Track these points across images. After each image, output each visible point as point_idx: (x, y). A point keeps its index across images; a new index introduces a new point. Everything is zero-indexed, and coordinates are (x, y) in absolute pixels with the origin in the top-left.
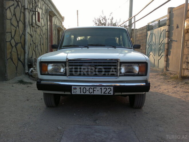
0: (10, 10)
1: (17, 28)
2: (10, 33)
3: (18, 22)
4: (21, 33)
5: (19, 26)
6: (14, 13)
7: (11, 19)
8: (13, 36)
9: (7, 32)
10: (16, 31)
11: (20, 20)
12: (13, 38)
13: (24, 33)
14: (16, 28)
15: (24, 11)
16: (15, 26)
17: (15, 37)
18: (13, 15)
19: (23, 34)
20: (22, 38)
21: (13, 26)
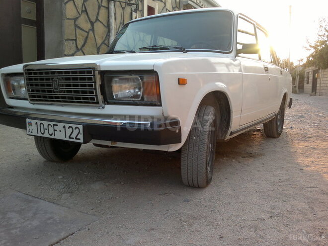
0: (75, 4)
1: (91, 32)
2: (74, 42)
3: (92, 24)
4: (99, 41)
5: (95, 30)
6: (84, 9)
7: (76, 19)
8: (79, 47)
9: (66, 39)
10: (87, 38)
11: (97, 19)
12: (81, 49)
13: (106, 42)
14: (88, 33)
15: (108, 5)
16: (85, 30)
17: (84, 48)
18: (80, 12)
19: (105, 44)
20: (101, 50)
21: (82, 29)
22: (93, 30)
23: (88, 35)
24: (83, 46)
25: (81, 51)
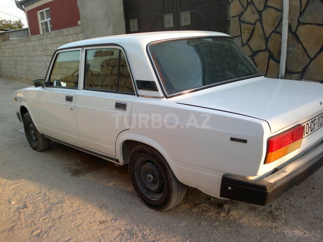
2: (240, 38)
3: (260, 13)
5: (263, 19)
6: (249, 1)
7: (240, 15)
8: (244, 42)
10: (254, 30)
11: (266, 6)
12: (247, 43)
13: (278, 29)
14: (254, 25)
16: (251, 22)
17: (251, 41)
18: (245, 5)
19: (277, 32)
20: (270, 40)
21: (247, 23)
22: (260, 20)
23: (254, 27)
24: (249, 39)
25: (247, 45)
